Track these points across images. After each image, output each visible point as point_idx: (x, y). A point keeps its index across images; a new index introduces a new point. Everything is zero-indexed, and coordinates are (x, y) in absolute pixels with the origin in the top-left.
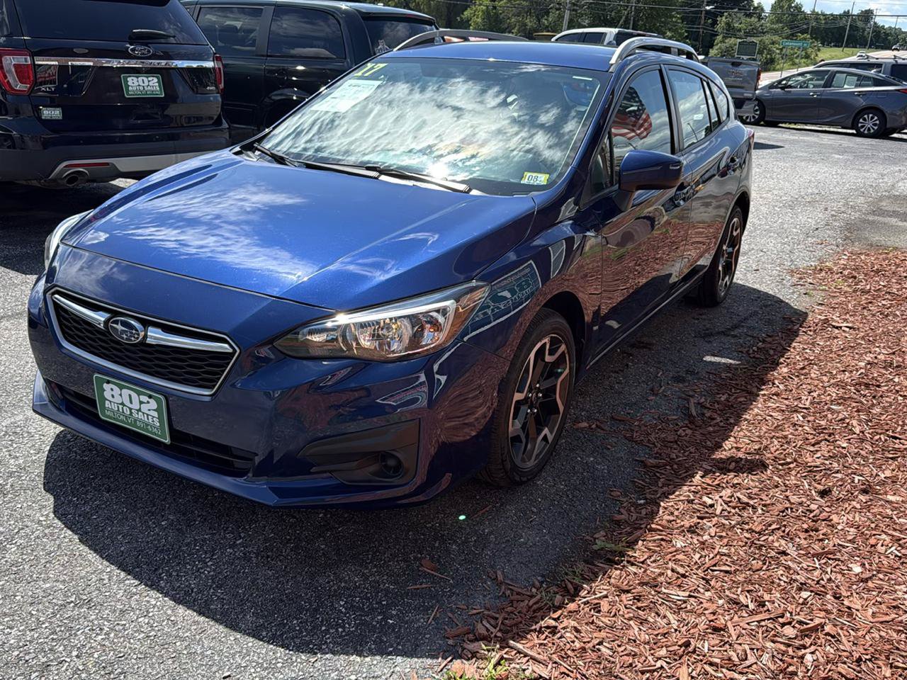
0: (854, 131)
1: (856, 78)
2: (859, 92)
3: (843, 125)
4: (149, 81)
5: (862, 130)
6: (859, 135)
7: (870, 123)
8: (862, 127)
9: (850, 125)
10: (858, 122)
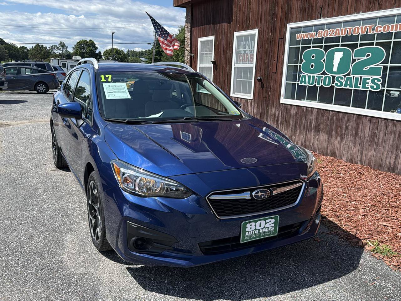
0: (36, 92)
1: (30, 70)
2: (34, 75)
3: (30, 89)
5: (39, 91)
6: (39, 93)
7: (42, 88)
8: (39, 90)
9: (34, 90)
10: (37, 88)
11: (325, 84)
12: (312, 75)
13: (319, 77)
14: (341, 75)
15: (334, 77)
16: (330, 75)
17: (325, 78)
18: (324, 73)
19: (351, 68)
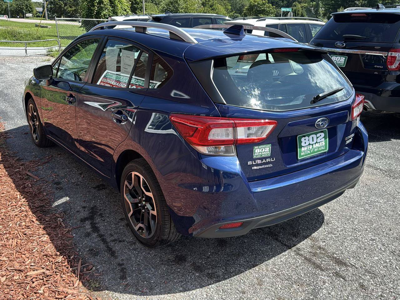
4: (340, 59)
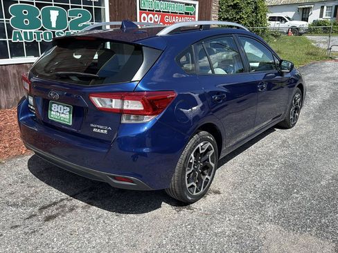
11: (46, 38)
12: (28, 31)
13: (38, 33)
14: (61, 31)
15: (54, 32)
16: (49, 30)
17: (45, 34)
18: (42, 29)
19: (68, 25)
